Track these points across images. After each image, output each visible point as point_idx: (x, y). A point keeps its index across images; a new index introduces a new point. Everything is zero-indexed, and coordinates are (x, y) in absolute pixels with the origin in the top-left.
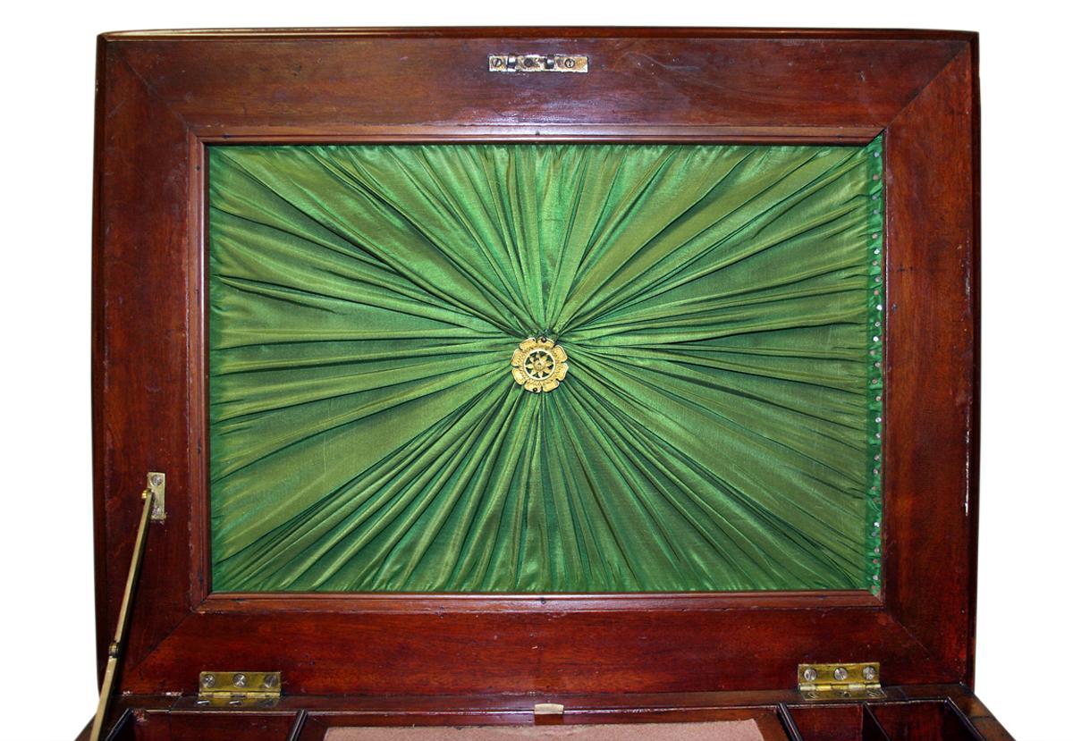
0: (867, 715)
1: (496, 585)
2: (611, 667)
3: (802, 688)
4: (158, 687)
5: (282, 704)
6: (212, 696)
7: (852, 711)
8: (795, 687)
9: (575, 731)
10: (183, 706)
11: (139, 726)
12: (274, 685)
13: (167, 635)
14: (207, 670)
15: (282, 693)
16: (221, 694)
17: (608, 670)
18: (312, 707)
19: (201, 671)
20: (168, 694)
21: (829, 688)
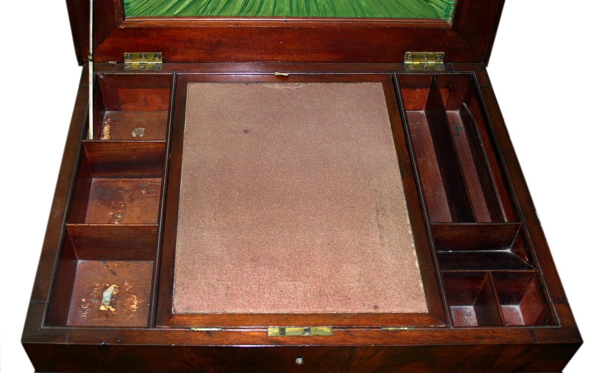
0: (433, 79)
1: (263, 13)
2: (317, 51)
3: (406, 62)
4: (105, 59)
5: (164, 69)
6: (131, 64)
7: (427, 76)
8: (403, 62)
9: (299, 86)
10: (118, 70)
11: (101, 79)
12: (159, 58)
13: (107, 37)
14: (127, 52)
15: (163, 61)
16: (135, 62)
17: (315, 52)
18: (178, 70)
19: (124, 53)
20: (110, 62)
21: (419, 62)
